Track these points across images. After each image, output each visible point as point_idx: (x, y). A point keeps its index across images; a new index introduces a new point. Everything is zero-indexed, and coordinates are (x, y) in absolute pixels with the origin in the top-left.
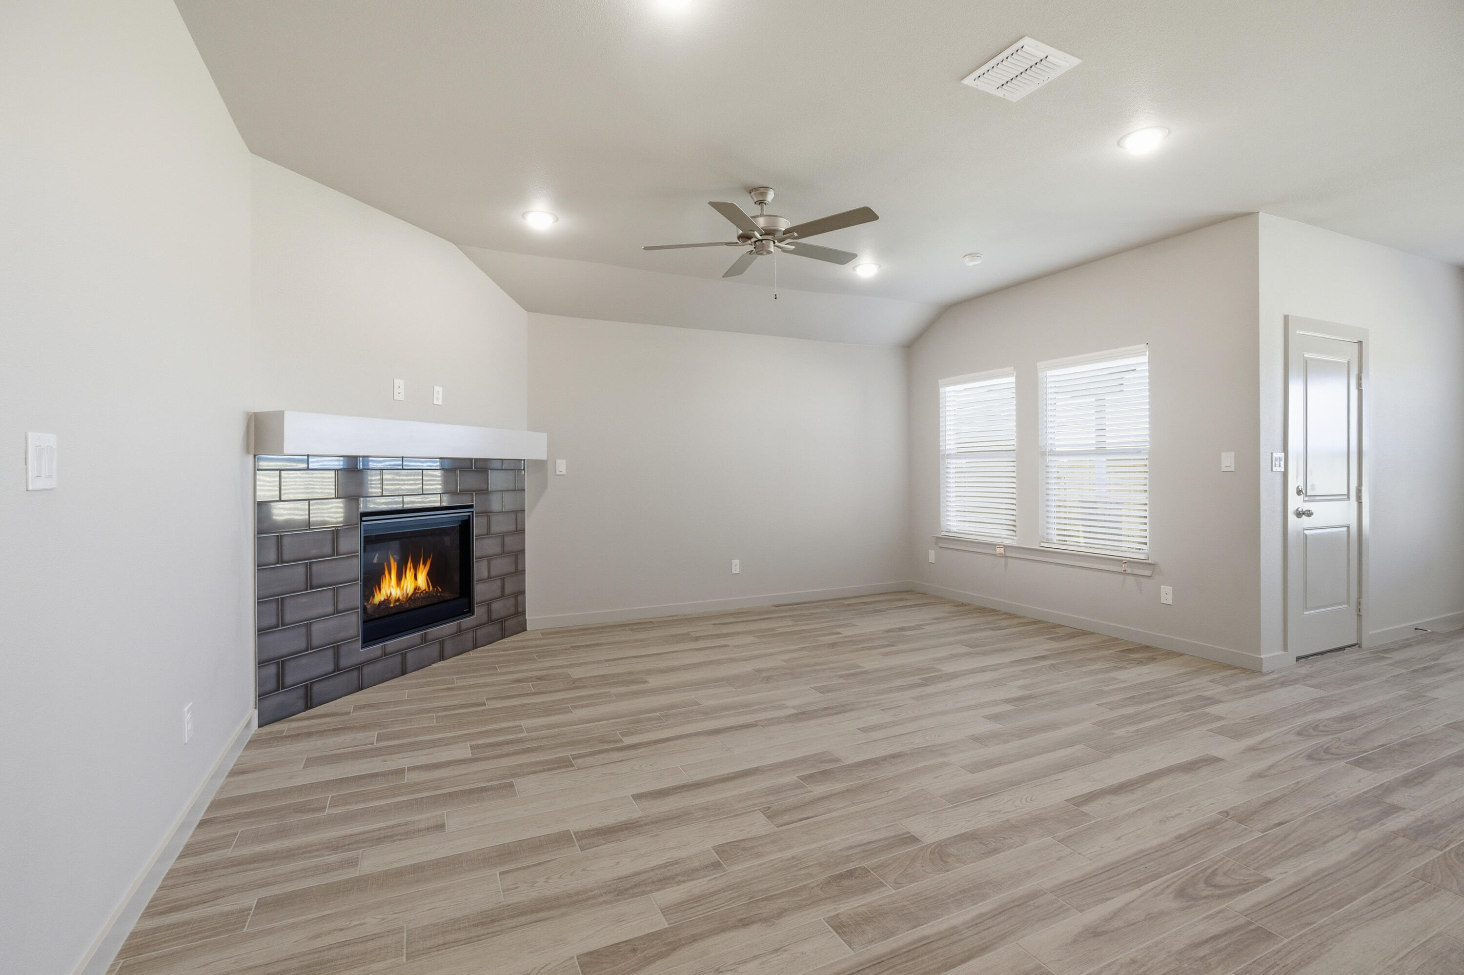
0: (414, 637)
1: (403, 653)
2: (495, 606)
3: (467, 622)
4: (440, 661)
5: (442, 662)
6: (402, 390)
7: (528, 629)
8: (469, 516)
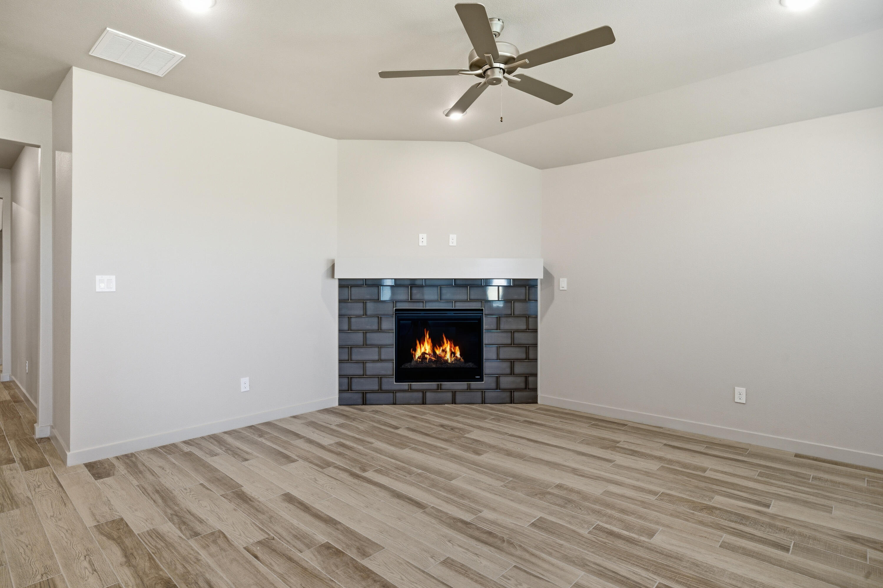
0: (433, 385)
1: (424, 392)
2: (503, 380)
3: (474, 385)
4: (453, 404)
5: (454, 405)
6: (425, 240)
7: (539, 402)
8: (481, 316)
